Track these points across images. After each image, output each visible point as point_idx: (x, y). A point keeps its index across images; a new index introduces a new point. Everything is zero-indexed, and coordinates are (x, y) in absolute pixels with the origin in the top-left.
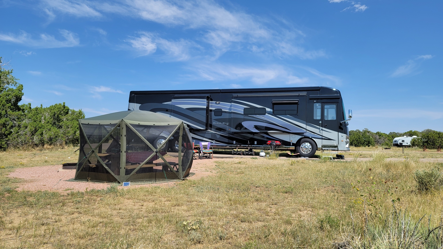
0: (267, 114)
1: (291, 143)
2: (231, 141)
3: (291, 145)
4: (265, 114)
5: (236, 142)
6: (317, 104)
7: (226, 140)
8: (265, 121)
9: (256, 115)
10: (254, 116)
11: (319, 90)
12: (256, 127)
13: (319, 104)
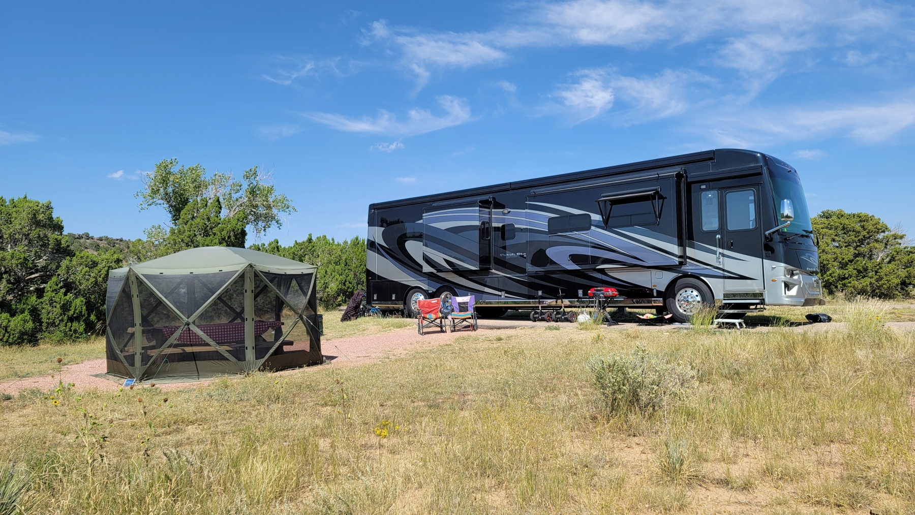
0: (593, 228)
1: (655, 291)
2: (533, 292)
3: (655, 294)
4: (589, 228)
5: (542, 292)
6: (707, 192)
7: (525, 290)
8: (591, 243)
9: (571, 232)
10: (567, 234)
11: (712, 159)
12: (575, 258)
13: (712, 192)
